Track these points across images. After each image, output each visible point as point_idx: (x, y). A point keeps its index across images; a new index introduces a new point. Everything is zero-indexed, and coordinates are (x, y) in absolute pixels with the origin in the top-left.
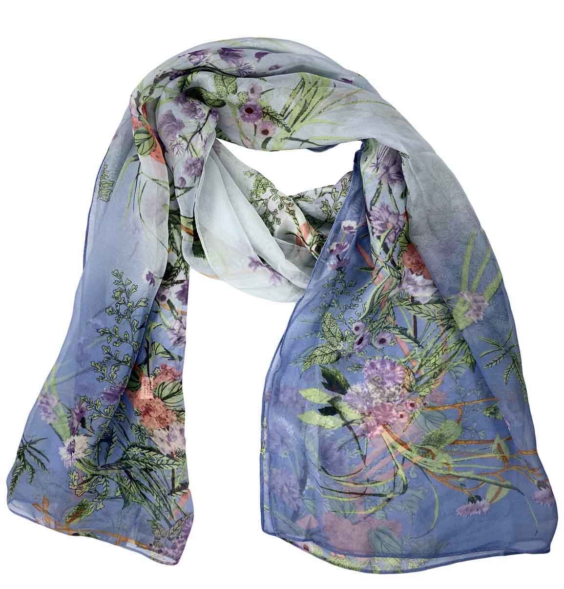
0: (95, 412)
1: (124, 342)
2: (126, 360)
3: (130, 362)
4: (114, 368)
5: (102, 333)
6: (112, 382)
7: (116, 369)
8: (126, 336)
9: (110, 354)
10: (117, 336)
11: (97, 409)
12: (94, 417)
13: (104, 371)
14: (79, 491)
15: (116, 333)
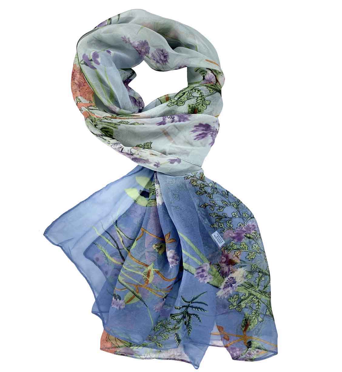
0: (235, 251)
1: (225, 207)
2: (234, 215)
3: (237, 215)
4: (229, 222)
5: (204, 207)
6: (231, 229)
7: (230, 222)
8: (224, 203)
9: (218, 216)
10: (216, 205)
11: (235, 248)
12: (237, 254)
13: (221, 226)
14: (238, 308)
15: (214, 204)
